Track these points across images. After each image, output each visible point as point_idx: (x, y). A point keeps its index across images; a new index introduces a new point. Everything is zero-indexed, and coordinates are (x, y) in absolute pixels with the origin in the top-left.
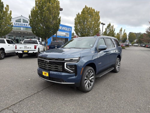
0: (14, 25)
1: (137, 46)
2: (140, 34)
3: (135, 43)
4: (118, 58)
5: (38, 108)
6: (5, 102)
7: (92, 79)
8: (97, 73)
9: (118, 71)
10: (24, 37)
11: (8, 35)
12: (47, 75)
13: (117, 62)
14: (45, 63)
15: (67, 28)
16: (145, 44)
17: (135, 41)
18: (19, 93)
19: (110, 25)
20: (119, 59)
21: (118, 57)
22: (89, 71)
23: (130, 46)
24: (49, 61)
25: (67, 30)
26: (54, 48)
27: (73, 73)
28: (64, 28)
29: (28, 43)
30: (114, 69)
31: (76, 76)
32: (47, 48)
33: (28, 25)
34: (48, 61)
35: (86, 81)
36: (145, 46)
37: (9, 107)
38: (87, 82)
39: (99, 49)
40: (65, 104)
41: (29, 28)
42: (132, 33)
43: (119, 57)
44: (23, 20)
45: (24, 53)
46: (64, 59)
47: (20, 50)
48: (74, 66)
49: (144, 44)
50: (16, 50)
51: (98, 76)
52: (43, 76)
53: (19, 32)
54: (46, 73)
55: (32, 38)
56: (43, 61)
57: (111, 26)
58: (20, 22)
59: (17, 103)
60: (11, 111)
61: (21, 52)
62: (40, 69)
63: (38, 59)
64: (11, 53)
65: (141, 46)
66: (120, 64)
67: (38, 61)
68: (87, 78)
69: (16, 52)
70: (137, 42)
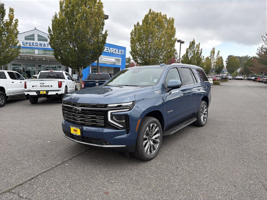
0: (22, 45)
1: (242, 79)
2: (246, 58)
3: (238, 74)
4: (204, 102)
5: (61, 189)
6: (5, 180)
7: (156, 138)
8: (165, 128)
9: (203, 124)
10: (40, 66)
11: (12, 63)
12: (78, 133)
13: (202, 108)
14: (75, 113)
15: (117, 50)
16: (255, 76)
17: (239, 70)
18: (30, 165)
19: (193, 43)
20: (204, 104)
21: (203, 100)
22: (151, 125)
23: (230, 79)
24: (82, 110)
25: (117, 53)
26: (94, 85)
27: (122, 128)
28: (112, 50)
29: (47, 78)
30: (196, 120)
31: (127, 134)
32: (81, 85)
33: (47, 46)
34: (80, 108)
35: (145, 141)
36: (255, 79)
37: (12, 189)
38: (148, 143)
39: (168, 87)
40: (108, 181)
41: (49, 50)
42: (233, 56)
43: (206, 99)
44: (39, 36)
45: (39, 94)
46: (106, 106)
47: (32, 90)
48: (123, 117)
49: (253, 76)
50: (26, 90)
51: (167, 133)
52: (72, 134)
53: (32, 59)
54: (77, 129)
55: (55, 67)
56: (71, 108)
57: (195, 46)
58: (34, 39)
59: (25, 182)
60: (16, 196)
61: (35, 94)
62: (67, 122)
63: (63, 106)
64: (16, 96)
65: (249, 80)
66: (207, 111)
67: (63, 109)
68: (147, 137)
69: (26, 93)
70: (242, 73)
